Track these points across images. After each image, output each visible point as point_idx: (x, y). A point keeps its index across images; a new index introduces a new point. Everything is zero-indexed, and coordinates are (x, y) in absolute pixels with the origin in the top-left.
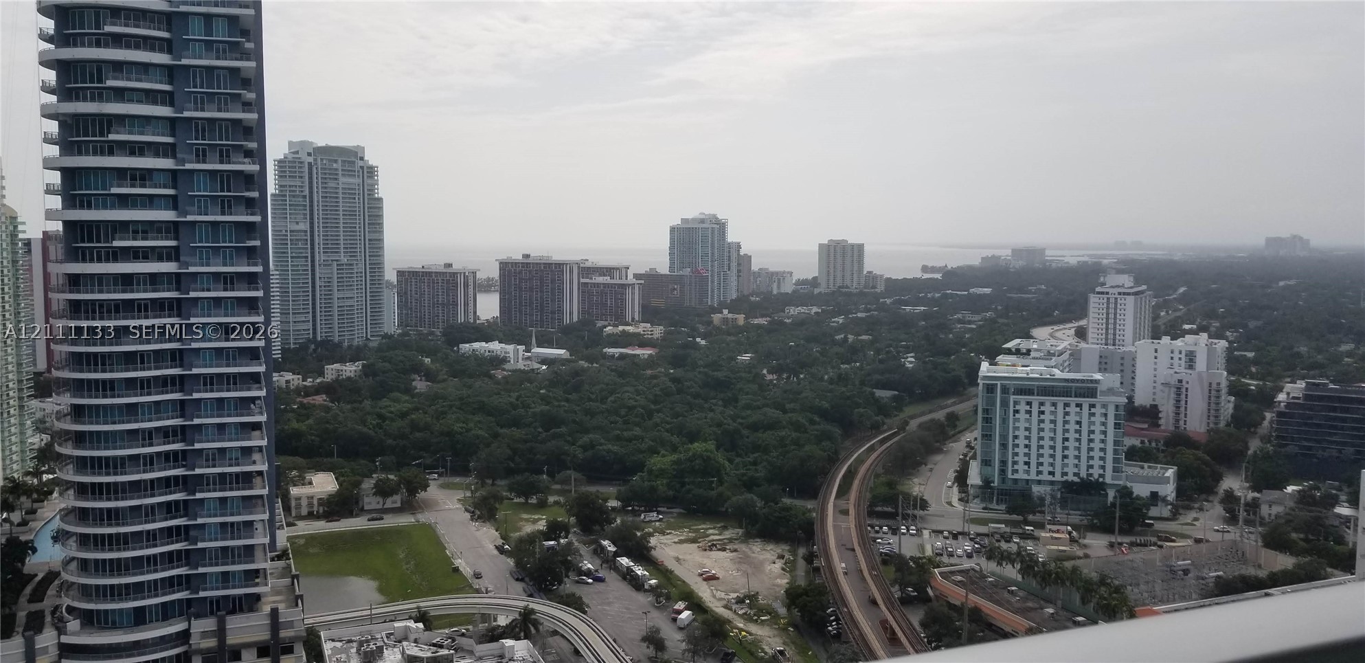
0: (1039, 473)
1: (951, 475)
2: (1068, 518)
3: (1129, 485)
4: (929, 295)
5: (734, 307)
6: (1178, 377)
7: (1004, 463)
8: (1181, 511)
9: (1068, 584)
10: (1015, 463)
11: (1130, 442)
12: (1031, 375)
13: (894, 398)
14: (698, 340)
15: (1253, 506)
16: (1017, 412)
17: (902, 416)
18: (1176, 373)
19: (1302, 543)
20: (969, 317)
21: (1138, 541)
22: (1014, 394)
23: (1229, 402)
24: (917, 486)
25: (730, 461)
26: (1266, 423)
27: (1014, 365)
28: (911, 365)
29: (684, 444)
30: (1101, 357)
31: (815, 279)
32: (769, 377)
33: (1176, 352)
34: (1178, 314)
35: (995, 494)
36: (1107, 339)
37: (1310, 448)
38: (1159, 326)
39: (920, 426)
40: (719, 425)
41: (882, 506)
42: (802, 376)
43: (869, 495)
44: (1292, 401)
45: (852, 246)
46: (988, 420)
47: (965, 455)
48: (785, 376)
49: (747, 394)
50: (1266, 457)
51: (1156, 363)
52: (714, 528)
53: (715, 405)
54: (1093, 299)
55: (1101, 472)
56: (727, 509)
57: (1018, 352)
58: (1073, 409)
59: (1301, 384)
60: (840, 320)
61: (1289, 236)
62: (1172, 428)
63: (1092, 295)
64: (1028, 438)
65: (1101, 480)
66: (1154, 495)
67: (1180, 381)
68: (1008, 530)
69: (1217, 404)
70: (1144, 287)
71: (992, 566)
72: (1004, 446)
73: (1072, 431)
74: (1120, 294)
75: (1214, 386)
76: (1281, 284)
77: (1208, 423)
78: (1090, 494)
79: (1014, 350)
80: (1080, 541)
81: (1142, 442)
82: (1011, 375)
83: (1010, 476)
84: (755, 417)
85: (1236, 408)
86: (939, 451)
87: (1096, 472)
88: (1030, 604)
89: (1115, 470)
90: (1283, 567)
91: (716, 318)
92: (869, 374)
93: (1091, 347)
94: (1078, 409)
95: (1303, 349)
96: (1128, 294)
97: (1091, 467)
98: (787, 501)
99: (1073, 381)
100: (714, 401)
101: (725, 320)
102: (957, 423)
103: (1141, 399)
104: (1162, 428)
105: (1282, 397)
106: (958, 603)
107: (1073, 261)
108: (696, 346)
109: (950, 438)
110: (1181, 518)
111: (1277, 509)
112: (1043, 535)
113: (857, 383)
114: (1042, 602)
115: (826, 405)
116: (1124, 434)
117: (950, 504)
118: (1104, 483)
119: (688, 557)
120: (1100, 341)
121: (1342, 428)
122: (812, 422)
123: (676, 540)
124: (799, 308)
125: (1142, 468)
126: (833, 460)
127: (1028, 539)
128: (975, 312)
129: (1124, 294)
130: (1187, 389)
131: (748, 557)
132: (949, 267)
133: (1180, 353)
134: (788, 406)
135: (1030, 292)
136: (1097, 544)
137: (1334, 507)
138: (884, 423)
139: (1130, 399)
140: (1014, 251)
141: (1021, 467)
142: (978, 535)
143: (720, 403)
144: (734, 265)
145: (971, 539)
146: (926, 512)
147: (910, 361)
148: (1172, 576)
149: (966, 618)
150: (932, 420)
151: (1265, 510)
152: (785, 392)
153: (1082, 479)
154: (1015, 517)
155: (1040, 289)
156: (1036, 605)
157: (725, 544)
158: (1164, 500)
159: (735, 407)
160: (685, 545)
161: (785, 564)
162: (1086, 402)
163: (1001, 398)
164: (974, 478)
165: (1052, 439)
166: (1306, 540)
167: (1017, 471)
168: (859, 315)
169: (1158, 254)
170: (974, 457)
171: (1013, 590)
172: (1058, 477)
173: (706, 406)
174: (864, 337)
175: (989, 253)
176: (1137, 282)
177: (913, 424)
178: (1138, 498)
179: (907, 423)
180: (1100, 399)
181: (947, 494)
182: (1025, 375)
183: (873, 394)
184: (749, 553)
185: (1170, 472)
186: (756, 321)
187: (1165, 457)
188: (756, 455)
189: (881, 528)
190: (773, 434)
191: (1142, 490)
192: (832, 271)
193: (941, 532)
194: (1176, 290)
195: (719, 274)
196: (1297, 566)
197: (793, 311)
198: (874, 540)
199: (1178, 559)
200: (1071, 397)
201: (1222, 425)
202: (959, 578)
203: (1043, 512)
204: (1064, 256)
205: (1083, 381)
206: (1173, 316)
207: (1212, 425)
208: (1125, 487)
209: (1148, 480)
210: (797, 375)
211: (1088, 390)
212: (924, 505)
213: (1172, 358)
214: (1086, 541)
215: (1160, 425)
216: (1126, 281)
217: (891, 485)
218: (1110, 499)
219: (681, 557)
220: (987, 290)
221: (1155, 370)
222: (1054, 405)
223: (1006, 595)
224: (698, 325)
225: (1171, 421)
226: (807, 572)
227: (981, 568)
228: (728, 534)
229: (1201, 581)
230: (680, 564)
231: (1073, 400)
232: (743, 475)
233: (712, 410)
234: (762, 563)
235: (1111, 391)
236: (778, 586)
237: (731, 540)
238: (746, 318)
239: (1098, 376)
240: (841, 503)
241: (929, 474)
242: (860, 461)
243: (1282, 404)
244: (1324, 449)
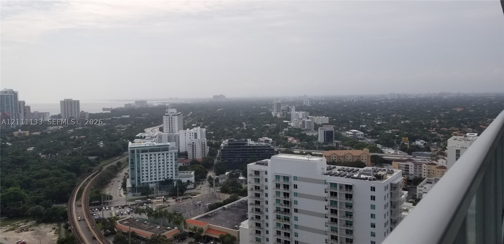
0: (151, 179)
1: (120, 184)
2: (162, 194)
3: (180, 179)
4: (106, 119)
5: (24, 128)
6: (193, 141)
7: (139, 178)
8: (197, 185)
9: (164, 216)
10: (143, 177)
11: (180, 164)
12: (147, 145)
13: (96, 159)
14: (7, 143)
15: (217, 180)
16: (142, 159)
17: (100, 165)
18: (192, 140)
19: (232, 190)
20: (122, 126)
21: (185, 197)
22: (141, 153)
23: (208, 148)
24: (107, 191)
25: (27, 193)
26: (218, 154)
27: (140, 142)
28: (102, 146)
29: (4, 189)
30: (168, 137)
31: (60, 115)
32: (43, 156)
33: (191, 133)
34: (191, 121)
35: (137, 189)
36: (170, 131)
37: (231, 160)
38: (185, 125)
39: (107, 168)
40: (21, 179)
41: (94, 201)
42: (57, 154)
43: (89, 198)
44: (225, 146)
45: (75, 101)
46: (132, 163)
47: (125, 177)
48: (49, 155)
49: (33, 164)
50: (219, 164)
51: (185, 138)
52: (22, 222)
53: (18, 170)
54: (164, 117)
55: (171, 176)
56: (27, 213)
57: (141, 138)
58: (161, 156)
59: (227, 141)
60: (72, 131)
61: (220, 95)
63: (164, 116)
64: (147, 168)
65: (172, 179)
66: (188, 181)
67: (193, 143)
68: (142, 201)
69: (204, 149)
70: (180, 113)
71: (138, 215)
72: (139, 172)
73: (161, 163)
74: (173, 115)
75: (203, 143)
76: (219, 110)
77: (202, 156)
78: (168, 184)
79: (140, 137)
80: (167, 201)
81: (183, 164)
82: (140, 146)
83: (141, 182)
84: (37, 173)
85: (209, 150)
86: (115, 177)
87: (170, 176)
88: (152, 226)
89: (176, 175)
90: (227, 198)
91: (16, 133)
92: (85, 151)
93: (165, 134)
94: (163, 155)
95: (226, 130)
96: (176, 115)
97: (168, 175)
98: (55, 206)
99: (161, 146)
100: (17, 169)
101: (20, 134)
102: (121, 165)
103: (182, 150)
104: (189, 159)
105: (222, 145)
106: (126, 232)
107: (156, 105)
108: (7, 146)
109: (119, 171)
110: (197, 188)
111: (224, 180)
112: (154, 201)
113: (81, 155)
114: (156, 225)
115: (69, 165)
116: (178, 162)
117: (120, 196)
118: (173, 180)
119: (10, 237)
120: (168, 132)
121: (239, 153)
122: (63, 172)
123: (4, 231)
124: (54, 127)
125: (184, 173)
126: (74, 186)
127: (149, 203)
128: (124, 124)
129: (174, 115)
130: (195, 145)
131: (39, 231)
132: (113, 108)
133: (193, 133)
134: (52, 167)
135: (142, 116)
136: (172, 201)
137: (239, 177)
138: (93, 169)
139: (179, 151)
140: (136, 102)
141: (145, 178)
142: (132, 205)
143: (21, 169)
144: (22, 110)
145: (129, 207)
146: (112, 200)
147: (101, 144)
148: (196, 207)
149: (130, 236)
150: (112, 166)
151: (220, 181)
152: (51, 161)
153: (166, 179)
154: (144, 196)
155: (146, 115)
156: (154, 226)
157: (28, 228)
158: (191, 182)
159: (28, 170)
160: (9, 232)
161: (56, 231)
162: (165, 153)
163: (137, 154)
164: (129, 185)
165: (155, 167)
166: (232, 189)
167: (144, 180)
168: (79, 128)
169: (183, 102)
170: (128, 177)
171: (145, 223)
172: (158, 180)
173: (14, 171)
174: (82, 137)
175: (127, 103)
176: (178, 111)
177: (105, 168)
178: (184, 183)
179: (102, 168)
180: (170, 151)
181: (119, 192)
182: (144, 146)
183: (88, 158)
184: (40, 230)
185: (193, 173)
186: (35, 133)
187: (191, 168)
188: (39, 189)
189: (95, 209)
190: (47, 180)
191: (184, 180)
192: (66, 111)
193: (118, 207)
194: (189, 113)
195: (15, 114)
196: (231, 197)
197: (51, 128)
198: (92, 214)
199: (197, 201)
200: (160, 151)
201: (206, 156)
202: (126, 222)
203: (153, 193)
204: (153, 103)
205: (164, 146)
206: (189, 122)
207: (203, 156)
208: (179, 180)
209: (186, 177)
210: (55, 154)
211: (165, 149)
212: (111, 198)
213: (190, 136)
214: (168, 201)
215: (188, 158)
216: (174, 111)
217: (97, 192)
218: (175, 185)
219: (7, 237)
220: (128, 116)
221: (185, 140)
222: (155, 155)
223: (143, 225)
224: (7, 137)
225: (192, 156)
226: (66, 233)
227: (134, 217)
228: (29, 224)
229: (205, 207)
230: (7, 240)
231: (161, 153)
232: (34, 198)
233: (17, 173)
234: (46, 233)
235: (173, 148)
236: (53, 240)
237: (30, 226)
238: (30, 133)
239: (168, 144)
240: (78, 203)
241: (112, 186)
242: (84, 185)
243: (222, 147)
244: (234, 160)
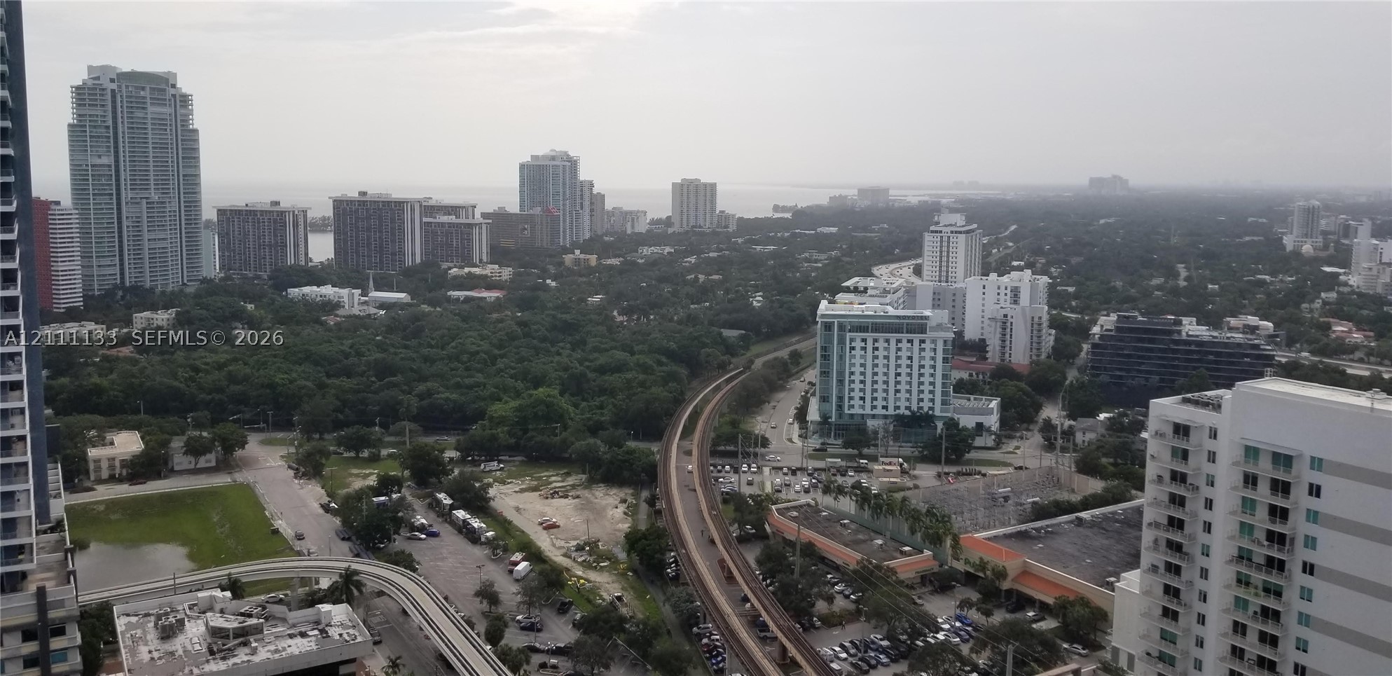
0: (874, 407)
1: (793, 412)
2: (899, 451)
3: (956, 416)
4: (779, 235)
5: (586, 247)
6: (1003, 312)
7: (840, 398)
8: (1004, 440)
9: (897, 513)
10: (851, 398)
11: (957, 375)
12: (866, 313)
13: (742, 338)
14: (548, 281)
15: (1069, 434)
16: (852, 349)
17: (749, 354)
18: (1002, 308)
19: (1111, 468)
20: (816, 256)
21: (964, 470)
22: (850, 332)
23: (1050, 334)
24: (760, 425)
25: (576, 406)
26: (1083, 354)
27: (851, 303)
28: (759, 305)
29: (528, 389)
30: (934, 293)
31: (669, 218)
32: (620, 319)
33: (1003, 288)
34: (1008, 251)
35: (833, 428)
36: (940, 276)
37: (1120, 377)
38: (991, 263)
39: (765, 364)
40: (566, 369)
41: (725, 445)
42: (652, 317)
43: (712, 435)
44: (1106, 333)
45: (705, 185)
46: (826, 357)
47: (807, 392)
48: (635, 317)
49: (595, 336)
50: (1082, 386)
51: (984, 299)
52: (557, 475)
53: (562, 348)
54: (928, 238)
55: (931, 405)
56: (571, 455)
57: (856, 290)
58: (904, 345)
59: (1114, 317)
60: (693, 259)
61: (1110, 176)
62: (998, 361)
63: (926, 234)
64: (863, 374)
65: (931, 412)
66: (980, 426)
67: (1005, 316)
68: (844, 464)
69: (1039, 337)
70: (975, 226)
71: (828, 500)
72: (841, 382)
73: (904, 366)
74: (952, 232)
75: (1036, 320)
76: (1102, 221)
77: (1031, 356)
78: (921, 427)
79: (852, 288)
80: (911, 472)
81: (971, 375)
82: (848, 313)
83: (847, 411)
84: (602, 360)
85: (1056, 340)
86: (783, 388)
87: (926, 405)
88: (861, 537)
89: (944, 403)
90: (1093, 491)
91: (568, 258)
92: (718, 315)
93: (925, 284)
94: (909, 345)
95: (1119, 284)
96: (960, 232)
97: (922, 400)
98: (632, 444)
99: (904, 318)
100: (561, 344)
101: (577, 261)
102: (800, 360)
103: (971, 334)
104: (990, 360)
105: (1096, 330)
106: (793, 538)
107: (914, 200)
108: (546, 288)
109: (793, 375)
110: (1004, 447)
111: (1090, 436)
112: (876, 467)
113: (706, 322)
114: (872, 534)
115: (673, 345)
116: (952, 368)
117: (790, 440)
118: (933, 416)
119: (528, 506)
120: (934, 278)
121: (1150, 358)
122: (660, 363)
123: (517, 489)
124: (652, 248)
125: (969, 400)
126: (679, 401)
127: (862, 472)
128: (821, 251)
129: (956, 232)
130: (1012, 323)
131: (591, 503)
132: (799, 207)
133: (1006, 289)
134: (636, 348)
135: (873, 231)
136: (926, 474)
137: (1140, 432)
138: (730, 363)
139: (959, 334)
140: (859, 190)
141: (857, 402)
142: (816, 470)
143: (568, 346)
144: (587, 203)
145: (809, 475)
146: (767, 449)
147: (757, 301)
148: (994, 503)
149: (798, 552)
150: (776, 359)
151: (1079, 437)
152: (634, 333)
153: (913, 413)
154: (850, 451)
155: (882, 228)
156: (867, 537)
157: (567, 491)
158: (989, 430)
159: (583, 351)
160: (526, 493)
161: (628, 507)
162: (917, 338)
163: (839, 335)
164: (813, 415)
165: (886, 374)
166: (1115, 465)
167: (853, 406)
168: (711, 255)
169: (992, 193)
170: (814, 394)
171: (845, 524)
172: (891, 411)
173: (552, 350)
174: (716, 277)
175: (837, 193)
176: (969, 221)
177: (758, 363)
178: (965, 429)
179: (752, 362)
180: (930, 334)
181: (788, 430)
182: (861, 313)
183: (720, 334)
184: (592, 499)
185: (994, 404)
186: (609, 262)
187: (991, 389)
188: (602, 399)
189: (723, 467)
190: (620, 377)
191: (968, 422)
192: (685, 210)
193: (781, 469)
194: (1008, 228)
195: (571, 213)
196: (1106, 490)
197: (646, 251)
198: (716, 479)
199: (999, 486)
200: (903, 333)
201: (1043, 357)
202: (795, 514)
203: (876, 445)
204: (906, 196)
205: (914, 318)
206: (1003, 254)
207: (1034, 358)
208: (952, 419)
209: (973, 412)
210: (646, 315)
211: (919, 327)
212: (765, 442)
213: (999, 294)
214: (916, 472)
215: (987, 358)
216: (959, 219)
217: (734, 424)
218: (939, 431)
219: (521, 507)
220: (834, 230)
221: (983, 305)
222: (888, 341)
223: (839, 528)
224: (549, 266)
225: (998, 354)
226: (649, 516)
227: (816, 502)
228: (571, 480)
229: (1019, 508)
230: (520, 513)
231: (905, 336)
232: (589, 419)
233: (559, 354)
234: (604, 508)
235: (939, 327)
236: (619, 531)
237: (573, 487)
238: (599, 259)
239: (928, 312)
240: (686, 443)
241: (772, 411)
242: (706, 401)
243: (1097, 336)
244: (1133, 378)
